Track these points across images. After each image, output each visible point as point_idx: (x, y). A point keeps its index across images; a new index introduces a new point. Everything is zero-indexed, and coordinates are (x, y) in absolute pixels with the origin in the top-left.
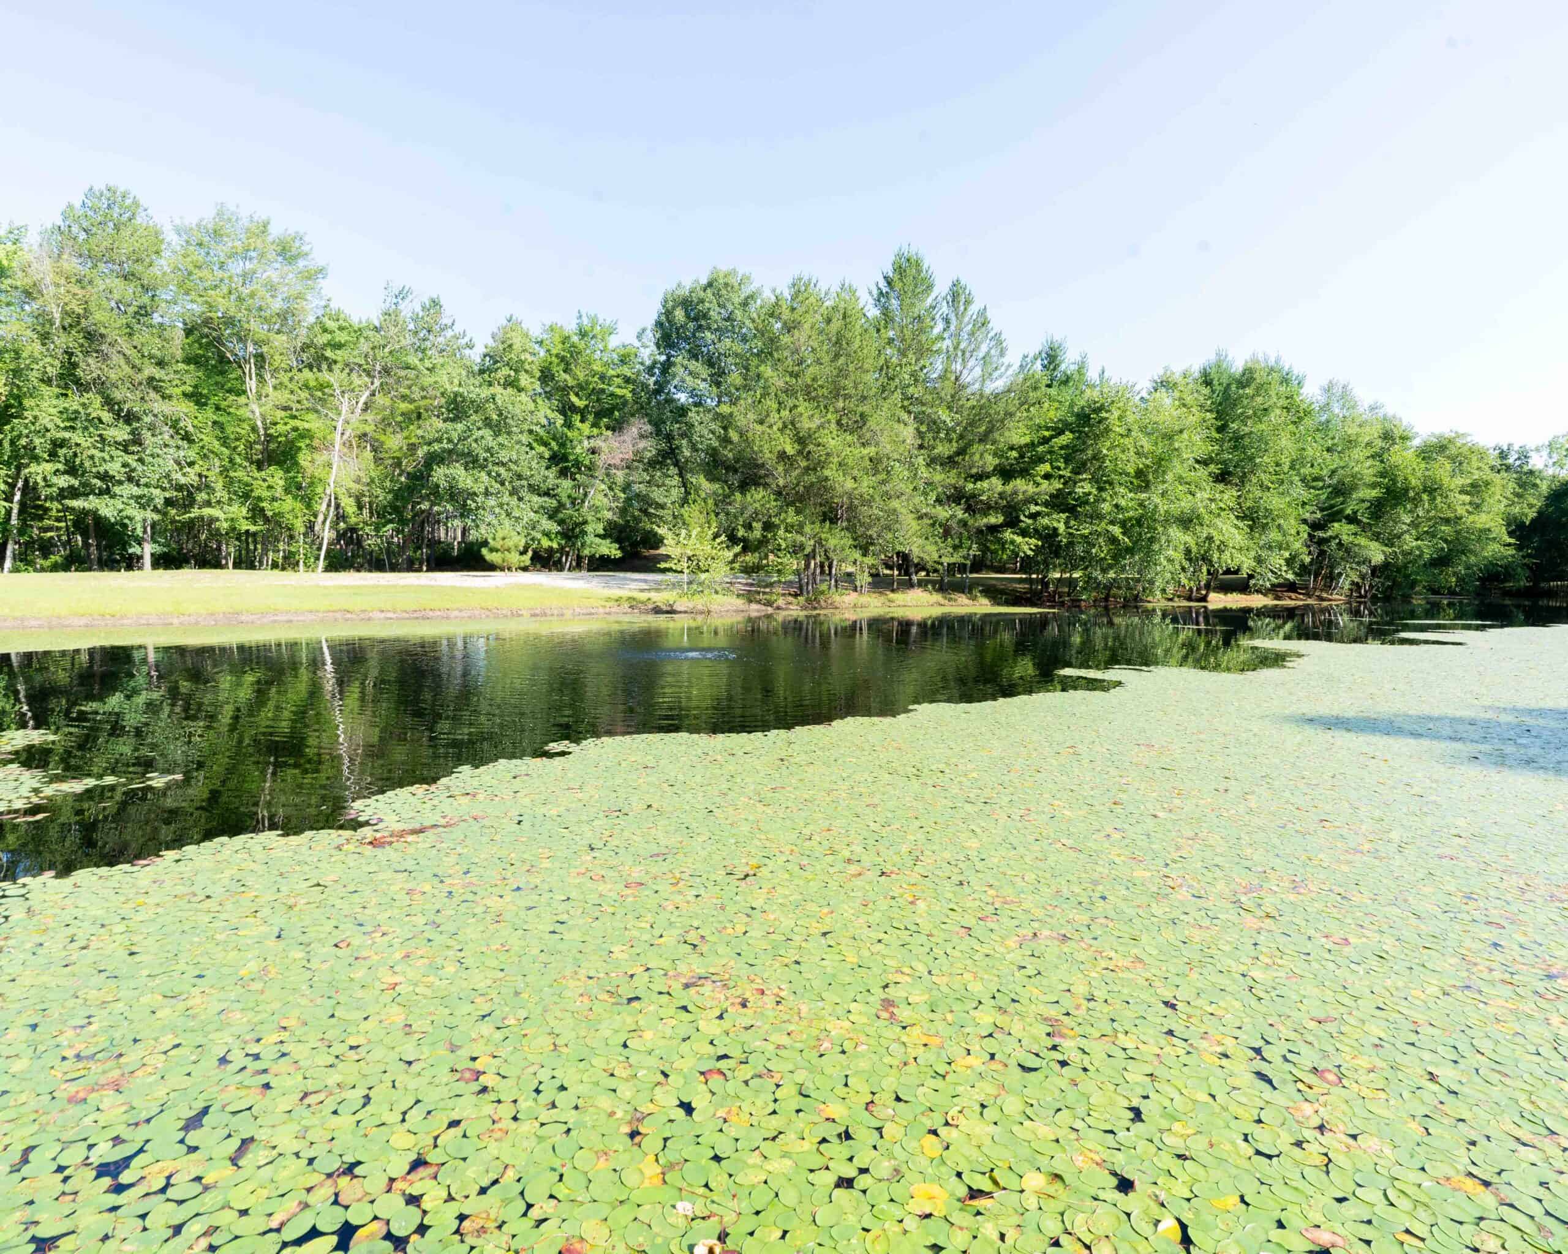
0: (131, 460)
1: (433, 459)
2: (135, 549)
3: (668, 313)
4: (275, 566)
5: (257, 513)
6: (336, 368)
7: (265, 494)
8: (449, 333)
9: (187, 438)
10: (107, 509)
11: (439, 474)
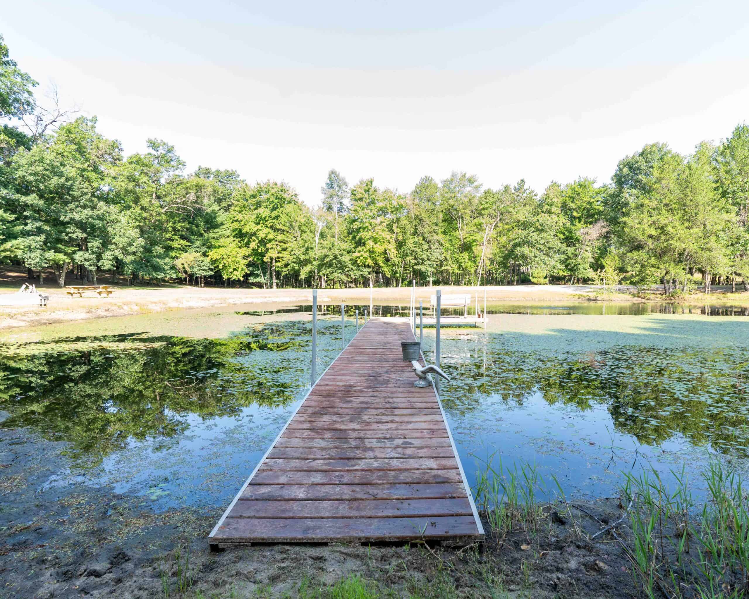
0: (428, 254)
1: (516, 245)
2: (428, 279)
3: (621, 170)
4: (465, 284)
5: (460, 267)
6: (485, 216)
7: (463, 261)
8: (528, 192)
9: (442, 245)
10: (423, 268)
11: (518, 251)
